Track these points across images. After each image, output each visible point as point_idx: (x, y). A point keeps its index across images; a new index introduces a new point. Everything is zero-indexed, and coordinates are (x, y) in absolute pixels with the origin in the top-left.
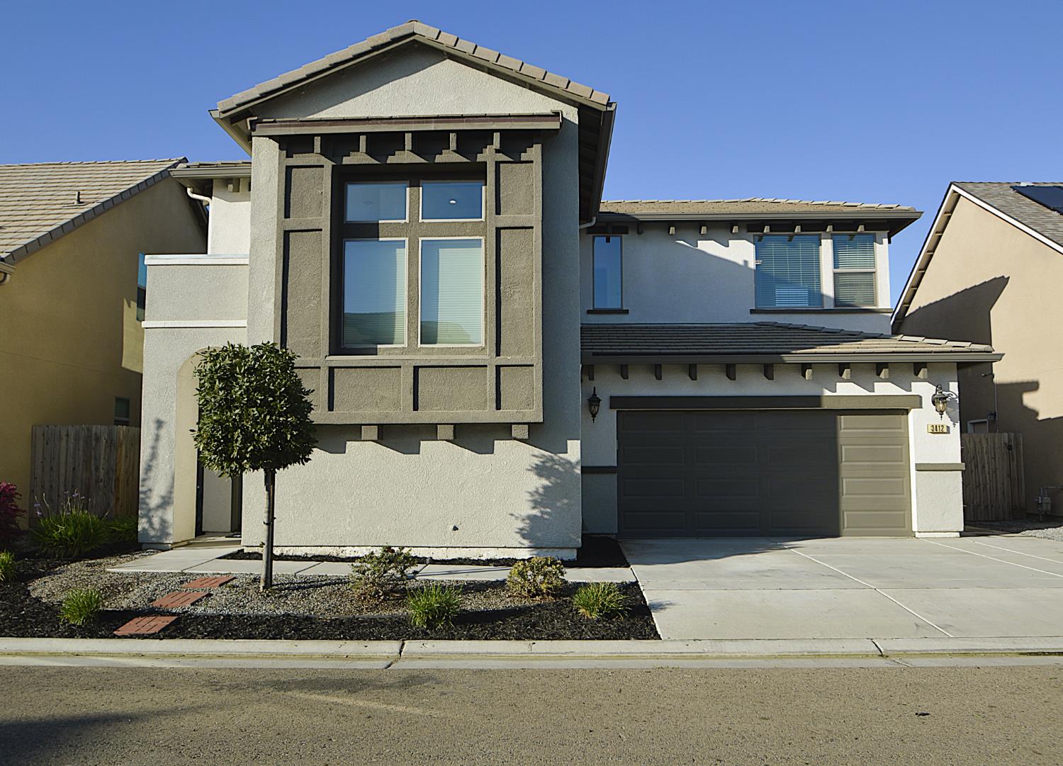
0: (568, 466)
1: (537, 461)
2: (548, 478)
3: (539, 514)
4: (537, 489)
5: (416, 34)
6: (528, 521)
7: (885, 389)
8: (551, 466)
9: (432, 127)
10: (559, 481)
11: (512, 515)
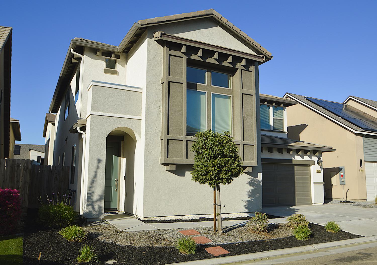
0: (258, 182)
1: (249, 180)
2: (253, 186)
3: (250, 200)
4: (250, 191)
5: (214, 14)
6: (247, 203)
7: (306, 158)
8: (254, 182)
9: (225, 52)
10: (256, 188)
11: (242, 200)
